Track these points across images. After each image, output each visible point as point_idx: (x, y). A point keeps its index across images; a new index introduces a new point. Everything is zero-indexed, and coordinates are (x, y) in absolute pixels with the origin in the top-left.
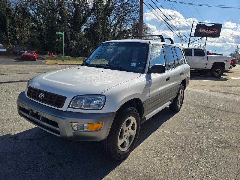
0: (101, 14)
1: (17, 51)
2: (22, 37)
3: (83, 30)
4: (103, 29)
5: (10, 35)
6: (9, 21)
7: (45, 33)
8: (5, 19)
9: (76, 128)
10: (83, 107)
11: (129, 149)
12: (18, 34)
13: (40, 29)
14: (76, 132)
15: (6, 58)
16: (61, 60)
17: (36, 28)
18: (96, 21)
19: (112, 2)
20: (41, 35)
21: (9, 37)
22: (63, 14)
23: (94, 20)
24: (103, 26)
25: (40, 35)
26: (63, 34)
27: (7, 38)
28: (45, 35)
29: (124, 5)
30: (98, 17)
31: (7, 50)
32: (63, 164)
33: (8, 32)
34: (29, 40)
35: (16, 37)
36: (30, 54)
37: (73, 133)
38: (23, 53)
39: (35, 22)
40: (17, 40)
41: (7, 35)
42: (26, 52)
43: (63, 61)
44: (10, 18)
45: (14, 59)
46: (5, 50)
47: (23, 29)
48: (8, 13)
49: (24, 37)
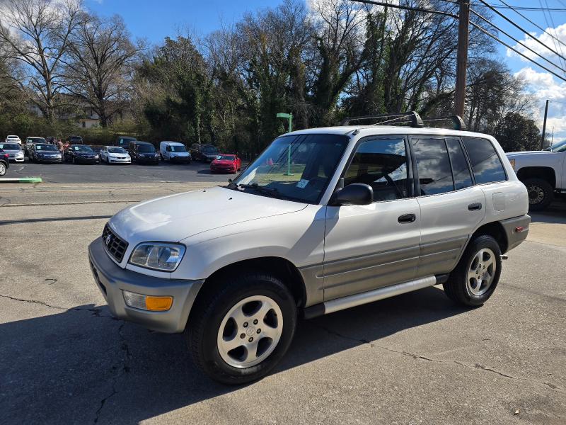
0: (383, 62)
1: (207, 156)
2: (221, 128)
3: (339, 103)
4: (386, 96)
5: (201, 126)
6: (199, 98)
7: (260, 118)
8: (194, 96)
9: (130, 303)
10: (147, 265)
11: (259, 366)
12: (215, 122)
13: (251, 110)
14: (130, 309)
15: (187, 169)
16: (282, 172)
17: (244, 109)
18: (370, 80)
19: (413, 30)
20: (252, 123)
21: (199, 129)
22: (297, 75)
23: (366, 77)
24: (386, 90)
25: (248, 121)
26: (290, 116)
27: (196, 132)
28: (260, 120)
29: (444, 32)
30: (375, 70)
31: (192, 154)
32: (131, 370)
33: (197, 119)
34: (232, 132)
35: (209, 128)
36: (226, 162)
37: (126, 309)
38: (213, 159)
39: (244, 96)
40: (212, 134)
41: (195, 126)
42: (220, 157)
43: (287, 175)
44: (202, 92)
45: (199, 172)
46: (186, 154)
47: (224, 112)
48: (199, 84)
49: (224, 127)
